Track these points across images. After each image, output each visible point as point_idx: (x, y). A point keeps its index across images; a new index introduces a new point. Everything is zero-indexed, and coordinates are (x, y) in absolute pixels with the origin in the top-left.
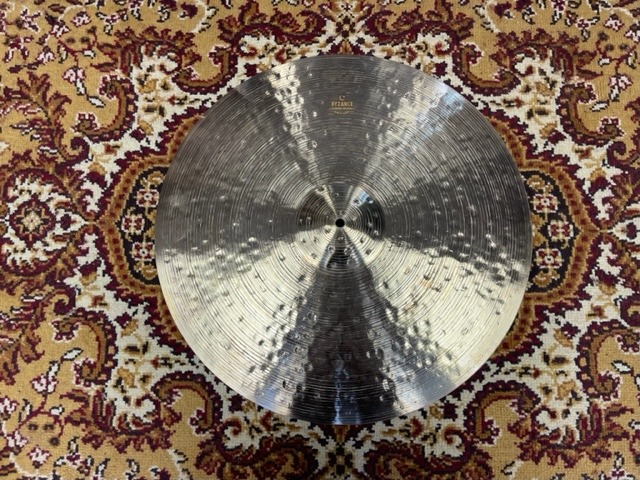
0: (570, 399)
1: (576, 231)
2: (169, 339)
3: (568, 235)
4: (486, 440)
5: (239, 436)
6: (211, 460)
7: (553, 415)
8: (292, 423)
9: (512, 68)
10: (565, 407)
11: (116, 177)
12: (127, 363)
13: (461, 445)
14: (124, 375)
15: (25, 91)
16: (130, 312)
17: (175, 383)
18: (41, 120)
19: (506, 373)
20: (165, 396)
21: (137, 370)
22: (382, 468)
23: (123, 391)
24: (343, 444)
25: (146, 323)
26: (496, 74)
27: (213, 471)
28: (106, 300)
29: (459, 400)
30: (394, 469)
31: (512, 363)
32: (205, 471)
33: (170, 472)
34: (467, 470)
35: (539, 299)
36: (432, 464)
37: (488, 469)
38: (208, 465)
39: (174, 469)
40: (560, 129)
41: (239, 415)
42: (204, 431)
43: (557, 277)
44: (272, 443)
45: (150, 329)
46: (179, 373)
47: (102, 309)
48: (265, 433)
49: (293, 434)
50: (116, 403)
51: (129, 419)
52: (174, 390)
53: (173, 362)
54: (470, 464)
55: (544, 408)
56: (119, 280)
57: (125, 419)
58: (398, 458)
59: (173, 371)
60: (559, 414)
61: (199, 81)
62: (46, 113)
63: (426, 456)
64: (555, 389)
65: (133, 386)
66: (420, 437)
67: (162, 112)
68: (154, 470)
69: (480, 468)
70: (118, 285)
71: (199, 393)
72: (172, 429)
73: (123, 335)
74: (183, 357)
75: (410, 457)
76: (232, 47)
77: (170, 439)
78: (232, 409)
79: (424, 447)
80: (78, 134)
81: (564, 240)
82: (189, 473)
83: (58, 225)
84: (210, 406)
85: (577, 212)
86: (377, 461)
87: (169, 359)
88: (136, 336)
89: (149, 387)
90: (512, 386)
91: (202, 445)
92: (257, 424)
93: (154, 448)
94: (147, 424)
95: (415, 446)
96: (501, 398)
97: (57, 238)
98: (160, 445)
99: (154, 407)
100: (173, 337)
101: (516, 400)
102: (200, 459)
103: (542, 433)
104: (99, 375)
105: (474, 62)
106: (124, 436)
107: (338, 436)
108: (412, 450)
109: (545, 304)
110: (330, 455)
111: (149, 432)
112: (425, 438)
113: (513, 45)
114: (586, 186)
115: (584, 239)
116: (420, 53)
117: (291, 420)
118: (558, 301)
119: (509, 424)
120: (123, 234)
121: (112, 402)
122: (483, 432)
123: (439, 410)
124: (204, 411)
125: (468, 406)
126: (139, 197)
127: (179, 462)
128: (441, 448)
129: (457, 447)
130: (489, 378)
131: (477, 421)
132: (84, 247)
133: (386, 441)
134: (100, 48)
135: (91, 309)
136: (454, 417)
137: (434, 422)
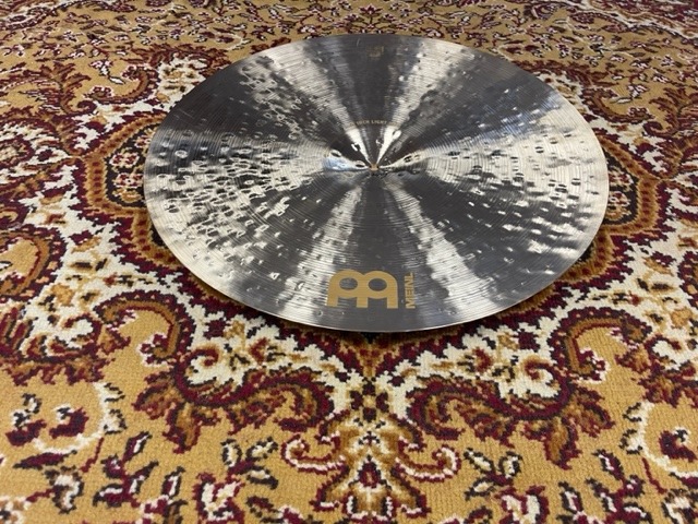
0: (692, 328)
1: (635, 180)
2: (137, 257)
3: (627, 182)
4: (588, 375)
5: (213, 367)
6: (162, 399)
7: (676, 346)
8: (296, 353)
10: (690, 338)
11: (117, 127)
12: (68, 279)
13: (552, 382)
14: (60, 292)
15: (45, 72)
16: (92, 231)
17: (131, 303)
18: (53, 90)
19: (595, 299)
21: (80, 287)
22: (436, 413)
23: (52, 309)
24: (374, 380)
25: (111, 241)
27: (162, 414)
28: (65, 218)
29: (538, 327)
30: (455, 415)
31: (599, 288)
32: (149, 413)
33: (90, 413)
34: (570, 416)
35: (614, 230)
36: (514, 407)
37: (603, 415)
38: (155, 407)
39: (97, 409)
40: (591, 113)
41: (218, 342)
42: (160, 361)
43: (629, 213)
44: (263, 377)
45: (115, 247)
46: (141, 292)
47: (56, 226)
48: (254, 365)
49: (296, 366)
50: (35, 323)
51: (47, 343)
52: (128, 311)
53: (135, 280)
54: (572, 407)
55: (660, 338)
56: (90, 202)
57: (42, 342)
58: (460, 400)
59: (132, 290)
60: (684, 345)
62: (61, 86)
63: (502, 396)
64: (667, 317)
65: (68, 304)
66: (489, 371)
67: (183, 89)
68: (64, 411)
69: (589, 413)
70: (87, 205)
71: (163, 315)
72: (111, 356)
73: (74, 250)
74: (151, 275)
75: (478, 398)
77: (104, 370)
78: (207, 335)
79: (497, 385)
80: (88, 99)
81: (625, 187)
82: (120, 416)
83: (35, 158)
84: (177, 330)
85: (630, 166)
86: (426, 403)
87: (130, 276)
88: (92, 253)
89: (91, 306)
90: (608, 314)
91: (151, 379)
92: (243, 353)
93: (72, 380)
94: (73, 349)
95: (483, 385)
97: (27, 168)
98: (84, 377)
99: (91, 330)
100: (143, 256)
101: (618, 329)
102: (142, 398)
103: (668, 367)
104: (24, 291)
106: (32, 363)
107: (366, 369)
108: (480, 389)
109: (623, 235)
110: (353, 394)
111: (73, 359)
112: (498, 373)
114: (633, 148)
115: (646, 185)
117: (295, 349)
118: (637, 232)
119: (617, 357)
120: (110, 166)
121: (30, 322)
122: (581, 366)
123: (512, 339)
124: (165, 337)
125: (552, 334)
126: (139, 140)
127: (108, 400)
128: (522, 385)
129: (548, 384)
130: (572, 304)
131: (569, 352)
132: (58, 175)
133: (439, 376)
134: (134, 51)
135: (43, 226)
136: (536, 347)
137: (507, 355)
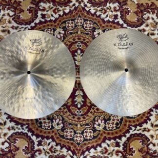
9: (142, 17)
20: (13, 141)
26: (136, 19)
61: (23, 20)
76: (36, 7)
96: (136, 139)
105: (128, 14)
113: (142, 8)
116: (108, 10)
